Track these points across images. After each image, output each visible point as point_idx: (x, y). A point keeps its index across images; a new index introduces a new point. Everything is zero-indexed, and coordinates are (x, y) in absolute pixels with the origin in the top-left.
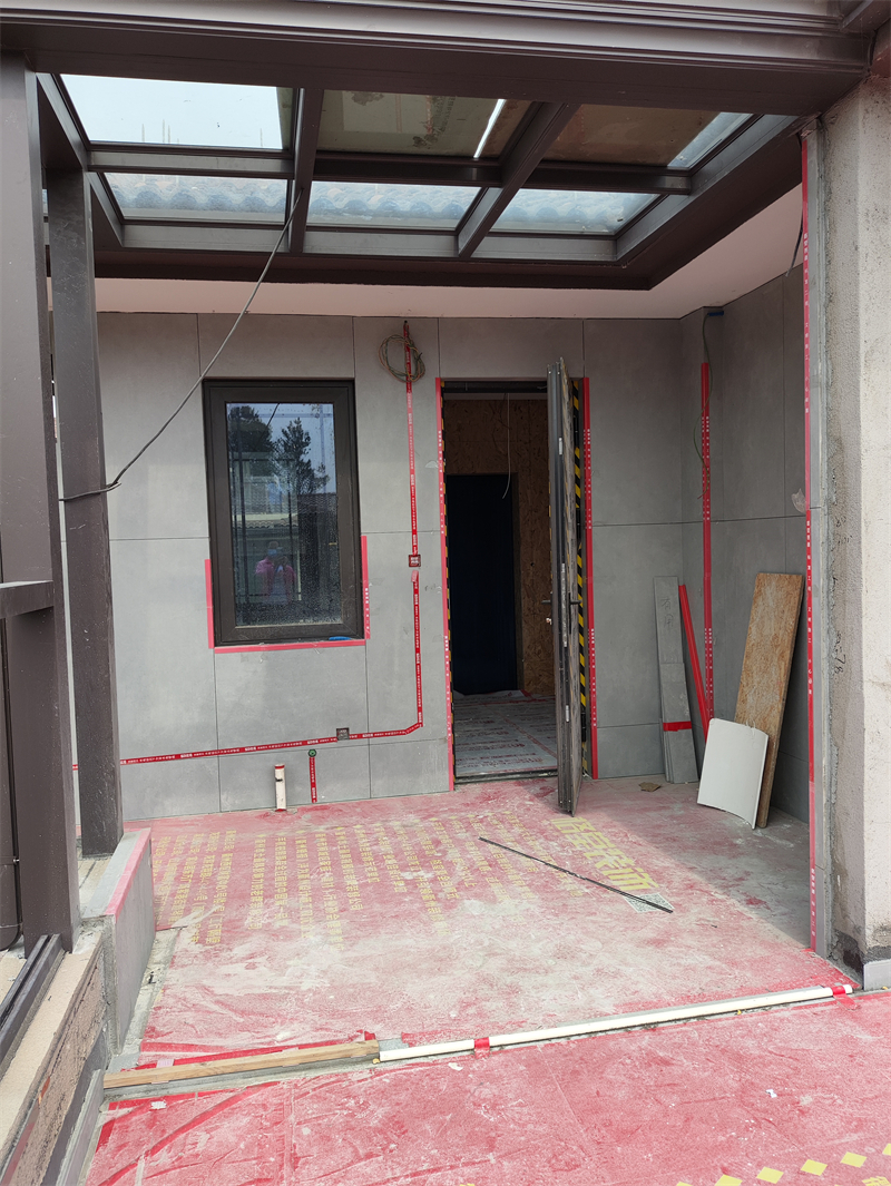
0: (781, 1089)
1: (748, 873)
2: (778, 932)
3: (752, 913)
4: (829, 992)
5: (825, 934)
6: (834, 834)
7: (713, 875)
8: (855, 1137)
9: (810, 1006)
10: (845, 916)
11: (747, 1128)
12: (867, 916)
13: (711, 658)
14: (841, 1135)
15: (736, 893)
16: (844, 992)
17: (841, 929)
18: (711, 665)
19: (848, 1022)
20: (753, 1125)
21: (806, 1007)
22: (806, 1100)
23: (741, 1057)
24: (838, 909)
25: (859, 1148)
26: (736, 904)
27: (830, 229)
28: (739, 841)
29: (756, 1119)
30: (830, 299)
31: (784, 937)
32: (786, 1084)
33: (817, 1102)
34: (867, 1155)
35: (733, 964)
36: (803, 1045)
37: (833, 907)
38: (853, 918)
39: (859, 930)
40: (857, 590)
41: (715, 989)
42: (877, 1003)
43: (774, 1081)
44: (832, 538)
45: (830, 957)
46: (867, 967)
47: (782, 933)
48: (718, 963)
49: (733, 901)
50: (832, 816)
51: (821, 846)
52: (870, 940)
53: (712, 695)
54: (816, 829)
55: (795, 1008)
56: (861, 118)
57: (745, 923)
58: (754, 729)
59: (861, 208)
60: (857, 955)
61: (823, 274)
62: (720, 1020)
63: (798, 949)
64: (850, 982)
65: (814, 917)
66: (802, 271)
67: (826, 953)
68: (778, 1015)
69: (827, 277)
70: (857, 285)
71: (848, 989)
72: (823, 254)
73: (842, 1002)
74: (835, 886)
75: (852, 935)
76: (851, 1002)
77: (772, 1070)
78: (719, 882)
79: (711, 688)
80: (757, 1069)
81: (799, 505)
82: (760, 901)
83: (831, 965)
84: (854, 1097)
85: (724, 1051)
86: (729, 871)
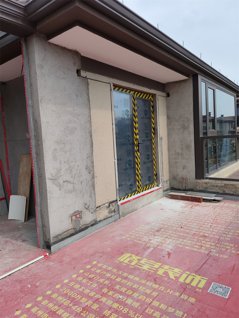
0: (32, 284)
1: (22, 234)
2: (31, 246)
3: (24, 244)
4: (43, 256)
5: (42, 243)
6: (42, 217)
7: (13, 237)
8: (49, 287)
9: (39, 261)
10: (46, 237)
11: (23, 297)
12: (51, 235)
13: (10, 179)
14: (46, 288)
15: (19, 240)
16: (47, 255)
17: (45, 241)
18: (10, 181)
19: (48, 262)
20: (24, 296)
21: (38, 262)
22: (38, 284)
23: (21, 280)
24: (44, 236)
25: (50, 289)
26: (19, 243)
27: (30, 67)
28: (20, 227)
29: (25, 294)
30: (31, 85)
31: (32, 247)
32: (33, 282)
33: (40, 283)
34: (52, 290)
35: (19, 258)
36: (37, 271)
37: (43, 235)
38: (48, 237)
39: (49, 239)
40: (43, 157)
41: (13, 266)
42: (54, 255)
43: (29, 283)
44: (36, 144)
45: (43, 248)
46: (52, 248)
47: (32, 246)
48: (14, 259)
49: (19, 242)
50: (41, 213)
51: (39, 221)
52: (52, 241)
53: (11, 189)
54: (38, 217)
55: (35, 263)
56: (35, 42)
57: (21, 247)
58: (22, 196)
59: (37, 64)
60: (49, 245)
61: (29, 79)
62: (15, 274)
63: (35, 249)
64: (48, 252)
65: (39, 240)
66: (24, 77)
67: (42, 247)
68: (31, 266)
69: (30, 79)
70: (37, 82)
71: (48, 254)
72: (28, 73)
73: (46, 258)
74: (43, 230)
75: (48, 241)
76: (48, 257)
77: (29, 280)
78: (14, 238)
79: (11, 187)
80: (25, 282)
81: (28, 136)
82: (26, 240)
83: (44, 250)
84: (49, 278)
85: (16, 281)
86: (18, 235)
